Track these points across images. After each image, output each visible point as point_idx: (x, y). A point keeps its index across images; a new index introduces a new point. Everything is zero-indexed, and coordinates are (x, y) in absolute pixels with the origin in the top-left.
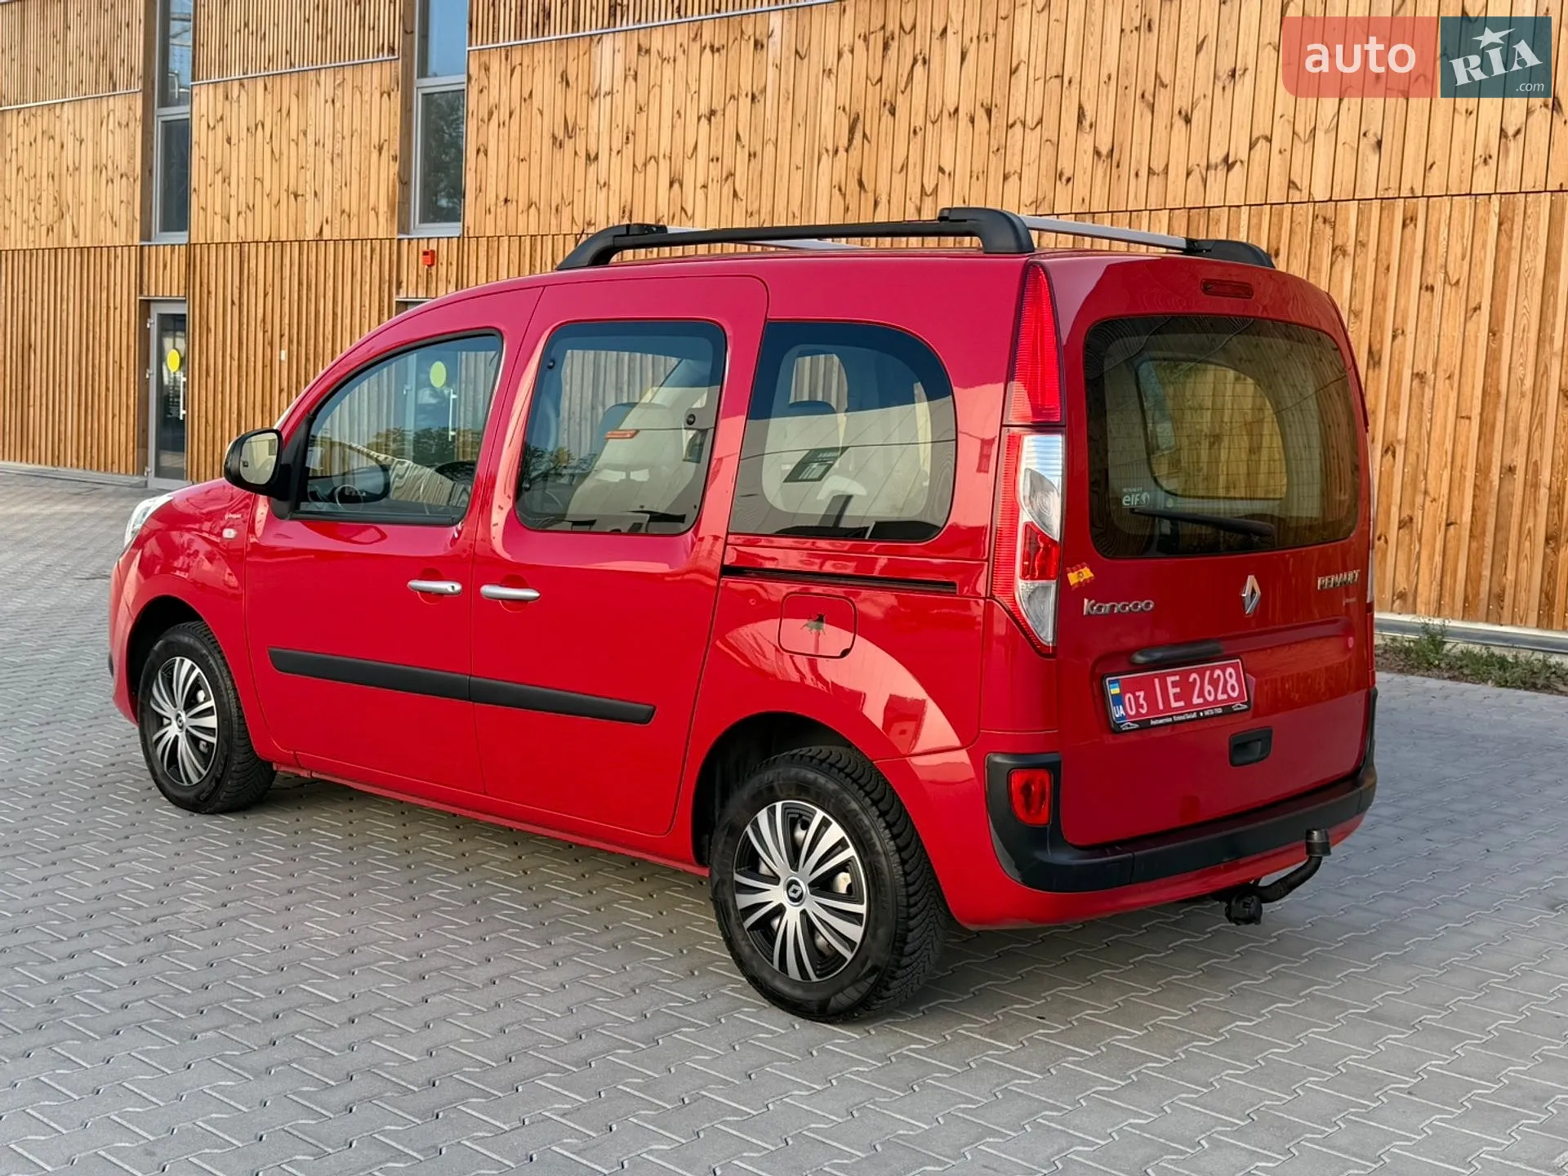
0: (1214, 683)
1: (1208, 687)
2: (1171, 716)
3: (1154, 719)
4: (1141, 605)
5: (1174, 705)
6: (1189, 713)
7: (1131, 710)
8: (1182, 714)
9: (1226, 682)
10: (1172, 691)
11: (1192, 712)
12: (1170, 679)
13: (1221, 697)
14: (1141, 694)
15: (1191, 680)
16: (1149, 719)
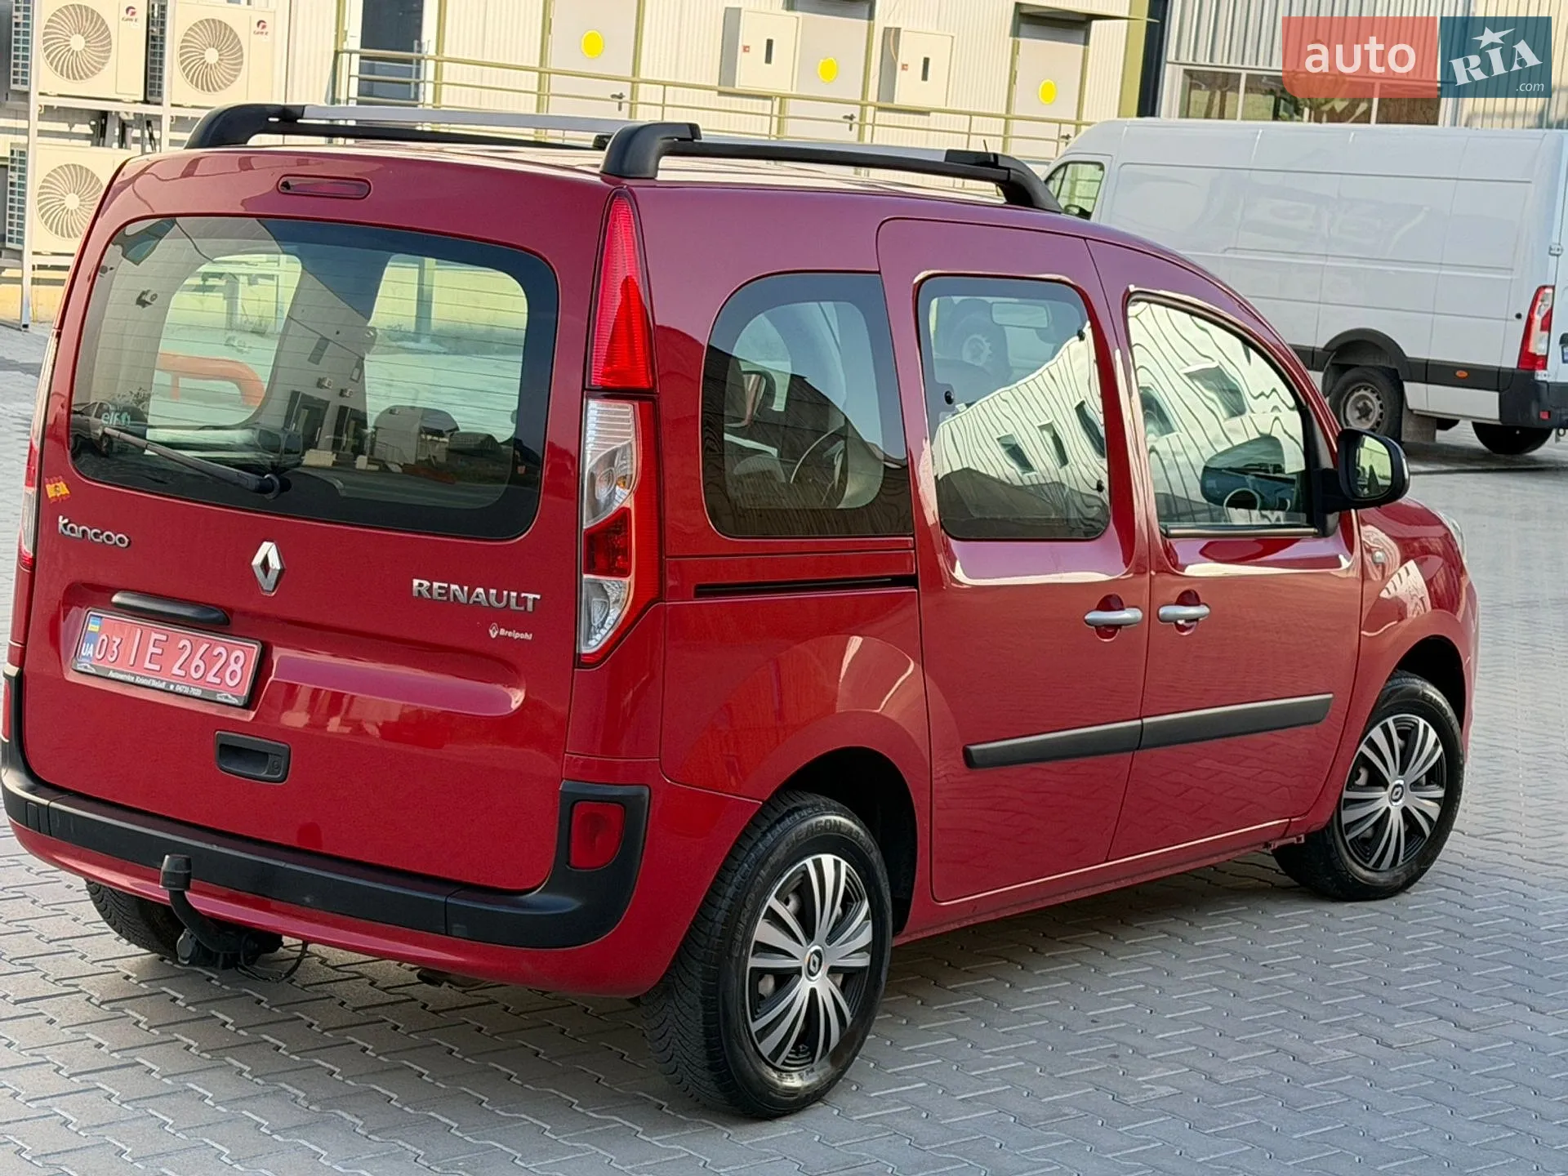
0: (209, 659)
1: (197, 661)
2: (135, 676)
3: (114, 671)
4: (115, 538)
5: (147, 665)
6: (157, 680)
7: (99, 653)
8: (148, 678)
9: (226, 663)
10: (152, 649)
11: (162, 681)
12: (155, 636)
13: (210, 678)
14: (118, 641)
15: (180, 646)
16: (110, 670)
